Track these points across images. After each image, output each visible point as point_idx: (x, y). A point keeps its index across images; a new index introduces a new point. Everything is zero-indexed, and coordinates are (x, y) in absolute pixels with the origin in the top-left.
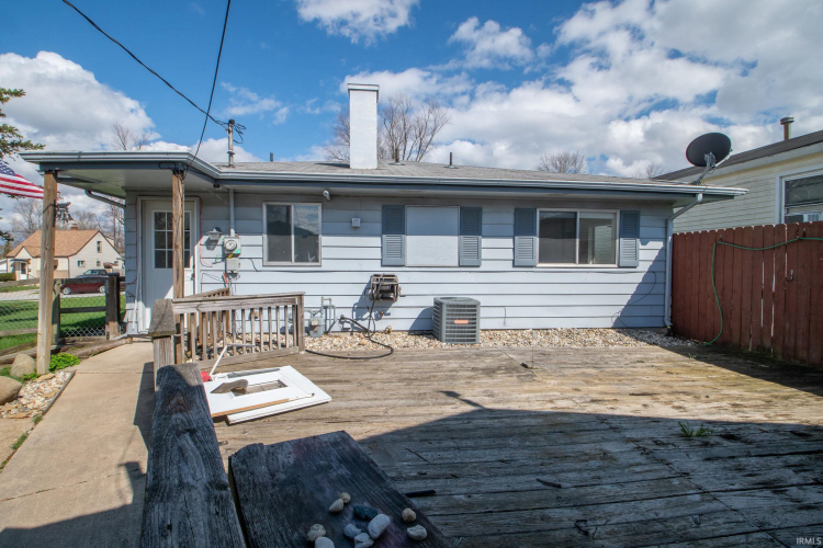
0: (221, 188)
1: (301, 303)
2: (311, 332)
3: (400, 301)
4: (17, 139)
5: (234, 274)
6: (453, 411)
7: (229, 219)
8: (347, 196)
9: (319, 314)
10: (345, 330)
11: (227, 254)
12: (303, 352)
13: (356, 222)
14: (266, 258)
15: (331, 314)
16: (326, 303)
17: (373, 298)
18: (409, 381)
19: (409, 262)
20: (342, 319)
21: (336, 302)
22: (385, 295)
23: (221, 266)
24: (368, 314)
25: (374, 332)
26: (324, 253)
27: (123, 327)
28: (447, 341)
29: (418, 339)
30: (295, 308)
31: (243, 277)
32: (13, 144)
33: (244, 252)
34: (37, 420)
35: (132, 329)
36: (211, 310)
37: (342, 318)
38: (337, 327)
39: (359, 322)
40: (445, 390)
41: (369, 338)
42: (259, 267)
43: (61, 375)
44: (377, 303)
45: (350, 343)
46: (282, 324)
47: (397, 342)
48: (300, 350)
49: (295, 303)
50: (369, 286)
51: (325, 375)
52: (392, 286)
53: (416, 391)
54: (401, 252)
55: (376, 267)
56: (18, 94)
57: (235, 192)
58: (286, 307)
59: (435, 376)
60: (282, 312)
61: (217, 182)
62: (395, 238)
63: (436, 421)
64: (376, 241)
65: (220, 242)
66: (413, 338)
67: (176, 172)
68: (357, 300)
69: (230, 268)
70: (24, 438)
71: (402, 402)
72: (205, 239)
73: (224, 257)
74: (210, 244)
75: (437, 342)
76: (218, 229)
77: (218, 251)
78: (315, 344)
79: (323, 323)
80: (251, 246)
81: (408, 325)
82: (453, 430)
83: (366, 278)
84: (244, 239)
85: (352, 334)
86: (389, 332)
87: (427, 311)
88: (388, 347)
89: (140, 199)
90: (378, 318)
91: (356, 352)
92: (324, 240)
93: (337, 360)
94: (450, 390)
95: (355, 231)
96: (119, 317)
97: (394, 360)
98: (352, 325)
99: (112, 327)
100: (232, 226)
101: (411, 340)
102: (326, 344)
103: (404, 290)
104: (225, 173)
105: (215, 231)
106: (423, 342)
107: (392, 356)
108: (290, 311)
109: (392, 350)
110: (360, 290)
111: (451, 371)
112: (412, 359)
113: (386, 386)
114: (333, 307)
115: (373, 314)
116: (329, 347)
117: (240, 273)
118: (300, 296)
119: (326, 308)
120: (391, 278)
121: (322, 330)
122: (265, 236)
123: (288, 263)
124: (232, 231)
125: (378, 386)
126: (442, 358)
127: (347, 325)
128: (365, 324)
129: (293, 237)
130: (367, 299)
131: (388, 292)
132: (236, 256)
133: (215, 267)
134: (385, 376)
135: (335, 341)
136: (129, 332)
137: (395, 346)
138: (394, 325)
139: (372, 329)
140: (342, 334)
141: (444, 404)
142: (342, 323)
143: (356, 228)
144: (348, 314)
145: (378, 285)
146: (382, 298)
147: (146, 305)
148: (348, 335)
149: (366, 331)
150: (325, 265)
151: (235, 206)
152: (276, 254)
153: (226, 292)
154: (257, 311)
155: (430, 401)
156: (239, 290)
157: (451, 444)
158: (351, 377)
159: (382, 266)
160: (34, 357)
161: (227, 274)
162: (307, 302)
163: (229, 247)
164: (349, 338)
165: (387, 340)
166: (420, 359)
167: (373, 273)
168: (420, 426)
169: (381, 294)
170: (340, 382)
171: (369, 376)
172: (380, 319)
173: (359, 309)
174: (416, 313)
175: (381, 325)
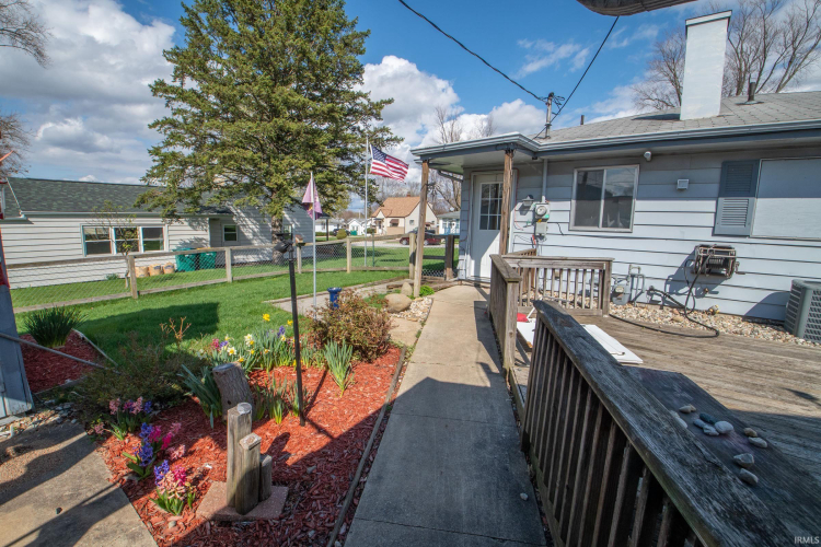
0: (538, 160)
1: (609, 269)
2: (614, 299)
3: (735, 279)
4: (389, 136)
5: (541, 237)
6: (803, 412)
7: (541, 187)
8: (674, 154)
9: (624, 282)
10: (653, 303)
11: (537, 219)
12: (606, 316)
13: (683, 184)
14: (572, 222)
15: (639, 284)
16: (635, 271)
17: (695, 271)
18: (741, 369)
19: (755, 232)
20: (652, 291)
21: (645, 271)
22: (714, 270)
23: (531, 229)
24: (687, 289)
25: (693, 310)
26: (637, 218)
27: (456, 273)
28: (806, 337)
29: (759, 328)
30: (602, 273)
31: (549, 240)
32: (388, 140)
33: (552, 217)
34: (423, 324)
35: (462, 275)
36: (528, 266)
37: (652, 289)
38: (644, 298)
39: (673, 296)
40: (795, 389)
41: (685, 315)
42: (565, 231)
43: (426, 300)
44: (701, 278)
45: (662, 317)
46: (587, 287)
47: (727, 326)
48: (604, 313)
49: (603, 268)
50: (691, 257)
51: (633, 341)
52: (727, 260)
53: (749, 381)
54: (747, 219)
55: (706, 236)
56: (390, 102)
57: (549, 162)
58: (593, 271)
59: (780, 372)
60: (588, 276)
61: (535, 154)
62: (739, 202)
63: (775, 415)
64: (710, 205)
65: (532, 208)
66: (750, 325)
67: (509, 151)
68: (673, 272)
69: (539, 231)
70: (419, 333)
71: (727, 385)
72: (519, 205)
73: (535, 222)
74: (524, 210)
75: (789, 336)
76: (531, 197)
77: (529, 216)
78: (619, 311)
79: (628, 292)
80: (559, 211)
81: (744, 309)
82: (800, 429)
83: (689, 248)
84: (554, 205)
85: (662, 308)
86: (713, 313)
87: (779, 295)
88: (711, 329)
89: (473, 174)
90: (698, 296)
91: (668, 327)
92: (638, 205)
93: (644, 330)
94: (802, 390)
95: (680, 194)
96: (454, 265)
97: (719, 343)
98: (663, 299)
99: (448, 271)
100: (544, 192)
101: (747, 328)
102: (632, 313)
103: (743, 266)
104: (544, 144)
105: (529, 198)
106: (766, 333)
107: (718, 339)
108: (596, 276)
109: (717, 333)
110: (679, 261)
111: (808, 372)
112: (746, 347)
113: (708, 366)
114: (643, 277)
115: (694, 290)
116: (635, 316)
117: (547, 236)
118: (609, 262)
119: (633, 276)
120: (726, 250)
121: (626, 298)
122: (574, 202)
123: (596, 229)
124: (544, 198)
125: (696, 363)
126: (794, 355)
127: (656, 298)
128: (681, 300)
129: (603, 202)
130: (688, 272)
131: (719, 266)
132: (545, 220)
133: (526, 230)
134: (707, 357)
135: (642, 312)
136: (460, 277)
137: (722, 330)
138: (721, 307)
139: (690, 306)
140: (649, 306)
141: (790, 402)
142: (652, 295)
143: (681, 190)
144: (660, 286)
145: (705, 258)
146: (709, 272)
147: (472, 258)
148: (657, 308)
149: (681, 307)
150: (637, 231)
151: (548, 174)
152: (583, 219)
153: (533, 252)
154: (557, 271)
155: (769, 395)
156: (545, 252)
157: (796, 440)
158: (663, 349)
159: (713, 235)
160: (412, 285)
161: (535, 237)
162: (616, 269)
163: (539, 212)
164: (660, 311)
165: (712, 321)
166: (760, 350)
167: (698, 244)
168: (752, 413)
169: (709, 268)
170: (650, 350)
171: (686, 353)
172: (703, 296)
173: (675, 282)
174: (760, 296)
175: (704, 304)
